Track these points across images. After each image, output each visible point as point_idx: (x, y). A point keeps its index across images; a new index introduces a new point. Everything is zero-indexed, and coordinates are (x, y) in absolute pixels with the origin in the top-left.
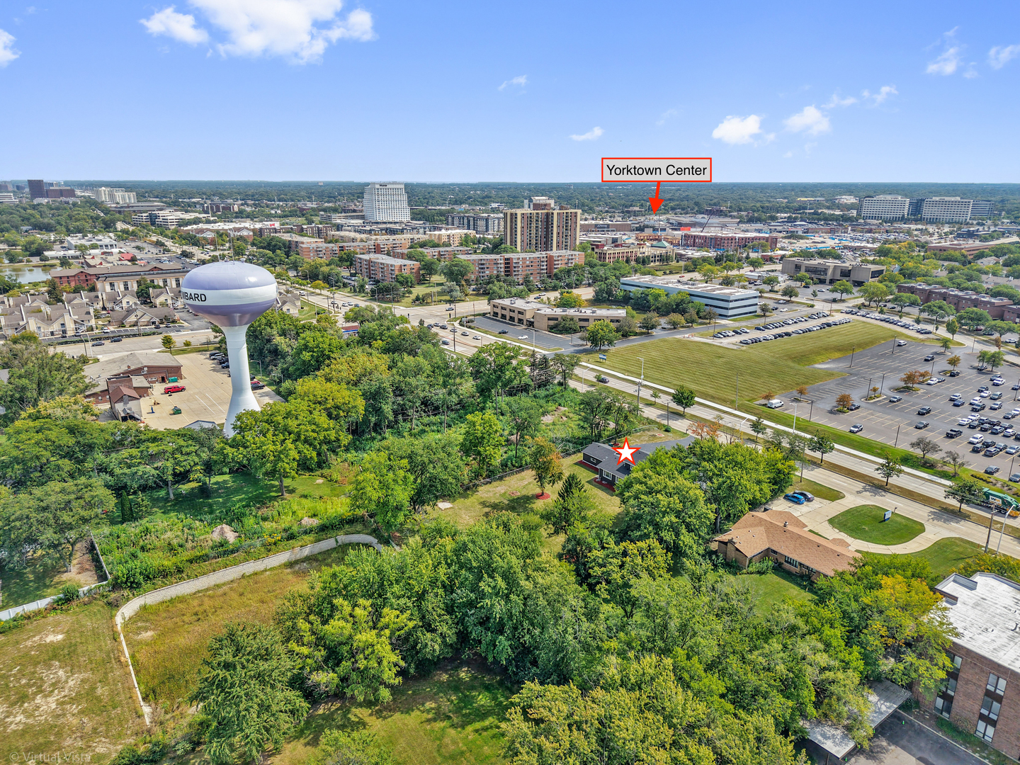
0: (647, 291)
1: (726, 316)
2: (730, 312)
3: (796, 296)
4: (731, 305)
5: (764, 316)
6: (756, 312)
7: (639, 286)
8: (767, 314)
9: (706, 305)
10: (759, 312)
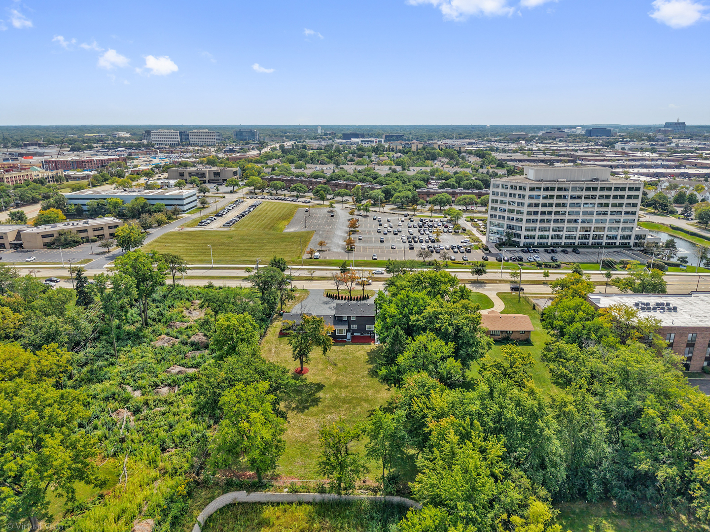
0: (102, 201)
1: (183, 211)
2: (186, 208)
3: (209, 192)
4: (185, 202)
5: (204, 208)
6: (197, 206)
7: (91, 199)
8: (206, 206)
9: (166, 205)
10: (199, 205)
